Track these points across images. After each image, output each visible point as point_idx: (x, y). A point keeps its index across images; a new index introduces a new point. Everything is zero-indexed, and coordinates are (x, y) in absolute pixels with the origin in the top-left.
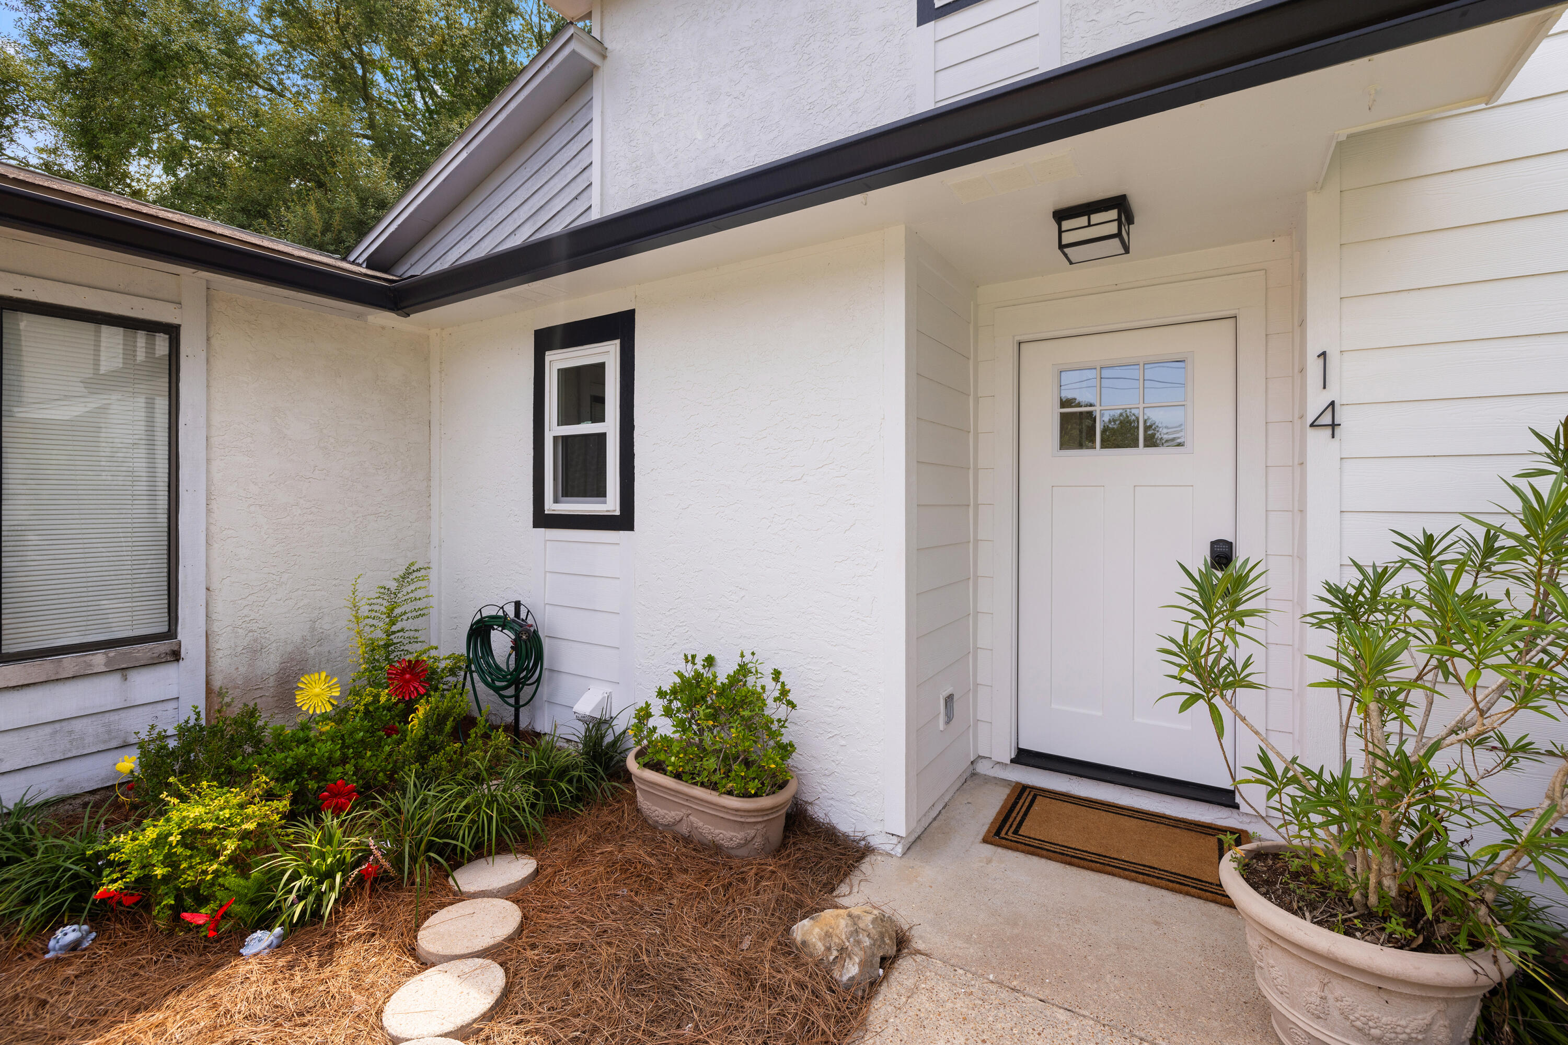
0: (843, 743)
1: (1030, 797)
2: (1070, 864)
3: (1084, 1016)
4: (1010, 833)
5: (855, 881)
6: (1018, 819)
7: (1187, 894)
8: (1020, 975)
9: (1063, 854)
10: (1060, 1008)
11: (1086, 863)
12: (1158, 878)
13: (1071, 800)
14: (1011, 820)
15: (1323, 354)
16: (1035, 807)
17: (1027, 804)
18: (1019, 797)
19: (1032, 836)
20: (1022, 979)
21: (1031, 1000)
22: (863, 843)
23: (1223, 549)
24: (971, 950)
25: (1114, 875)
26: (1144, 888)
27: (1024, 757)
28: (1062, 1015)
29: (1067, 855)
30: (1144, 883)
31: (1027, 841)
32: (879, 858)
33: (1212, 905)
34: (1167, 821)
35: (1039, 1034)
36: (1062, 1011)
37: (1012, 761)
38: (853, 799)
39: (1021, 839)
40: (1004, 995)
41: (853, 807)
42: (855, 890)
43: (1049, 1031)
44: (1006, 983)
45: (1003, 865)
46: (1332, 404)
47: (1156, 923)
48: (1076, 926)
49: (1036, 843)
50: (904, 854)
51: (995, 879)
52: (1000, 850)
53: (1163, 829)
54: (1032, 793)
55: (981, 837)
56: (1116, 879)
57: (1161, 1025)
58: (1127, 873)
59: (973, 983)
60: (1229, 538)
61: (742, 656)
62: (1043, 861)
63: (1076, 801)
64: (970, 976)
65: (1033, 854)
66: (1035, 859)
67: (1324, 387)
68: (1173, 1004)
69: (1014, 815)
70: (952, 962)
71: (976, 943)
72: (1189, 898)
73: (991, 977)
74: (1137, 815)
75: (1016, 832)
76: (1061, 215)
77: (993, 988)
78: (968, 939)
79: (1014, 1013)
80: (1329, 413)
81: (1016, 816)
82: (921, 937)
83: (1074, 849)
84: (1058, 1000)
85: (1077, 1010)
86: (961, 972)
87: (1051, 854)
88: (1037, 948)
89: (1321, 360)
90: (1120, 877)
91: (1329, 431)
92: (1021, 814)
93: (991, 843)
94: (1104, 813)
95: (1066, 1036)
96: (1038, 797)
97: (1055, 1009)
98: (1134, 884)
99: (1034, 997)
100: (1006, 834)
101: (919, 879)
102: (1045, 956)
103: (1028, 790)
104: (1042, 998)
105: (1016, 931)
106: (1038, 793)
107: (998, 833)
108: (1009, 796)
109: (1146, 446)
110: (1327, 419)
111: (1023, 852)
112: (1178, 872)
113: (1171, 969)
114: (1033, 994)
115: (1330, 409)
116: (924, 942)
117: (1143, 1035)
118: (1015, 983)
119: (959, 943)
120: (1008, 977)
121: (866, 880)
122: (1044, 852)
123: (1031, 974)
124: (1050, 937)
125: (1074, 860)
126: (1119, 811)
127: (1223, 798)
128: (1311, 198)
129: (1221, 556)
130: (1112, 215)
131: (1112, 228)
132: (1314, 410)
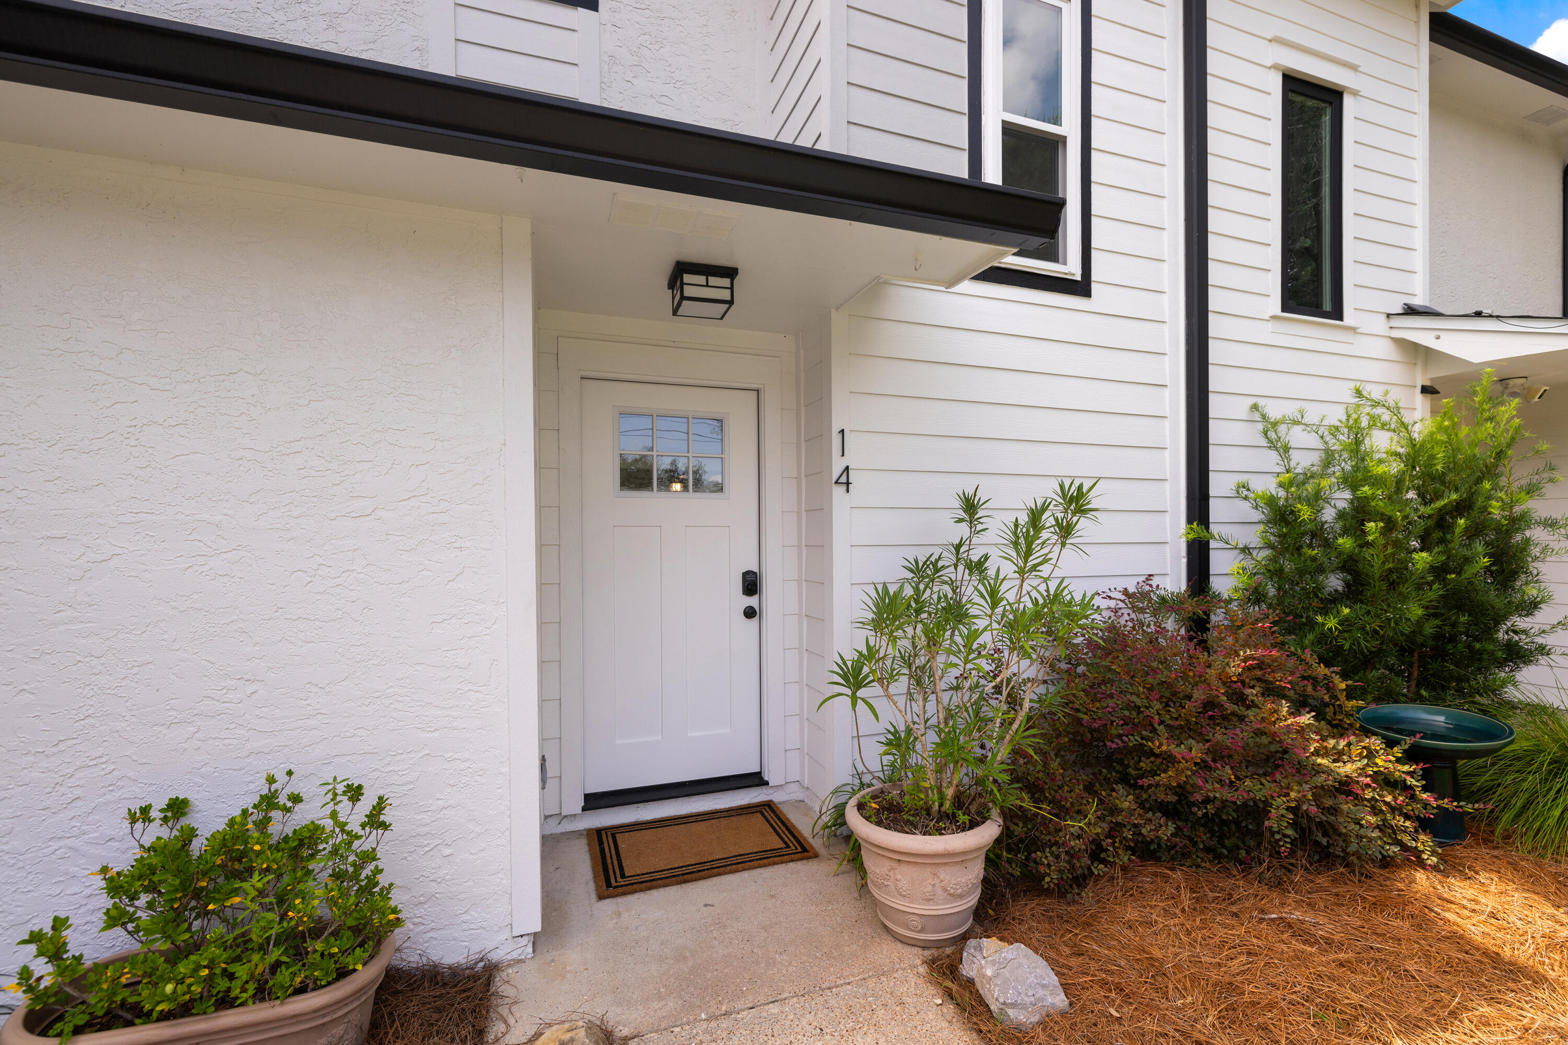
0: (449, 851)
1: (610, 839)
2: (685, 882)
3: (785, 999)
4: (619, 879)
5: (504, 1011)
6: (616, 863)
7: (775, 863)
8: (723, 999)
9: (674, 876)
10: (768, 1004)
11: (696, 875)
12: (750, 861)
13: (644, 826)
14: (610, 866)
15: (843, 431)
16: (622, 846)
17: (612, 846)
18: (601, 842)
19: (639, 872)
20: (726, 1001)
21: (745, 1013)
22: (481, 964)
23: (749, 578)
24: (671, 1004)
25: (720, 874)
26: (745, 874)
27: (594, 801)
28: (774, 1009)
29: (678, 875)
30: (744, 870)
31: (639, 879)
32: (510, 971)
33: (791, 864)
34: (722, 814)
35: (773, 1036)
36: (771, 1005)
37: (584, 809)
38: (466, 917)
39: (633, 880)
40: (725, 1023)
41: (465, 926)
42: (511, 1021)
43: (776, 1028)
44: (718, 1013)
45: (633, 912)
46: (847, 468)
47: (773, 896)
48: (728, 931)
49: (647, 877)
50: (534, 951)
51: (637, 929)
52: (620, 900)
53: (724, 822)
54: (609, 834)
55: (594, 896)
56: (723, 877)
57: (832, 970)
58: (729, 868)
59: (695, 1031)
60: (756, 570)
61: (271, 780)
62: (662, 891)
63: (648, 826)
64: (687, 1027)
65: (650, 889)
66: (654, 893)
67: (843, 455)
68: (825, 950)
69: (609, 861)
70: (663, 1026)
71: (669, 996)
72: (776, 867)
73: (703, 1016)
74: (700, 818)
75: (623, 876)
76: (682, 269)
77: (713, 1024)
78: (660, 997)
79: (744, 1033)
80: (845, 475)
81: (612, 861)
82: (618, 1023)
83: (679, 868)
84: (762, 999)
85: (780, 997)
86: (677, 1030)
87: (666, 881)
88: (716, 967)
89: (840, 436)
90: (725, 873)
91: (844, 488)
92: (614, 857)
93: (609, 897)
94: (676, 827)
95: (789, 1023)
96: (618, 836)
97: (766, 1007)
98: (738, 875)
99: (744, 1010)
100: (616, 881)
101: (568, 969)
102: (726, 970)
103: (603, 833)
104: (751, 1005)
105: (690, 964)
106: (614, 831)
107: (609, 884)
108: (589, 845)
109: (694, 491)
110: (843, 479)
111: (641, 890)
112: (758, 850)
113: (806, 925)
114: (743, 1007)
115: (845, 473)
116: (624, 1026)
117: (827, 985)
118: (724, 1008)
119: (656, 1005)
120: (715, 1007)
121: (516, 1002)
122: (660, 882)
123: (730, 992)
124: (717, 952)
125: (686, 877)
126: (686, 820)
127: (755, 780)
128: (834, 314)
129: (751, 584)
130: (726, 282)
131: (726, 295)
132: (837, 470)
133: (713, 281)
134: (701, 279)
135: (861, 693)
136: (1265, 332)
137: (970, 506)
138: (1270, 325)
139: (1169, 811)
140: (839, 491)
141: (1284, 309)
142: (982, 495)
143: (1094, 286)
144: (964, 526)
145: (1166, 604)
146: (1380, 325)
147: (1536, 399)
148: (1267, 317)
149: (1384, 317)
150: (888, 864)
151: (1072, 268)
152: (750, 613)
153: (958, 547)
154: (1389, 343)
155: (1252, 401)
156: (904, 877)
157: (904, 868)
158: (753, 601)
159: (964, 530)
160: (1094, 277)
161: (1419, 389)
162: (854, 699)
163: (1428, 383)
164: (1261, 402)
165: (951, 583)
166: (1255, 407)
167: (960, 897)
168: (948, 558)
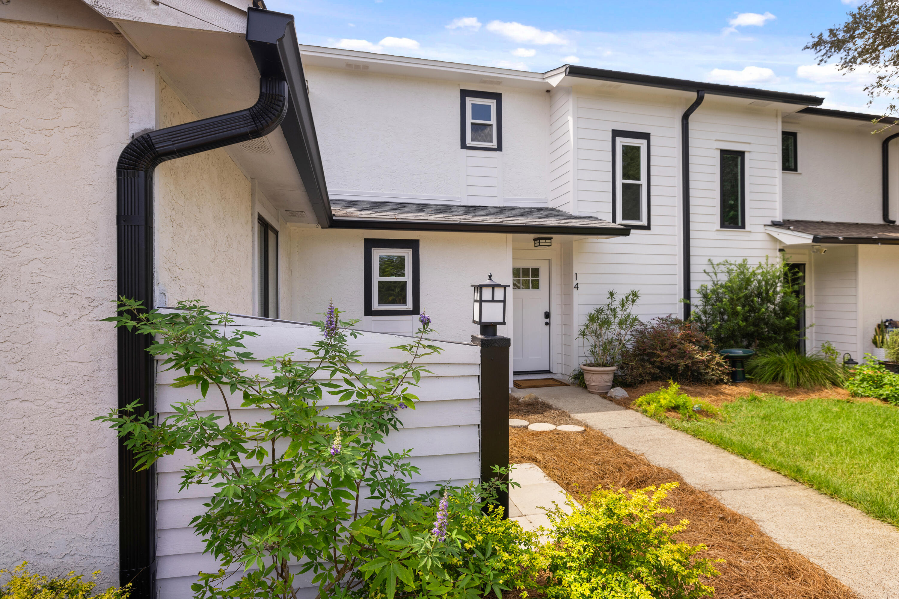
2: (537, 387)
6: (518, 385)
7: (559, 386)
9: (535, 387)
15: (576, 273)
30: (551, 386)
33: (563, 386)
46: (577, 283)
49: (528, 386)
58: (547, 386)
60: (549, 311)
67: (576, 280)
80: (577, 285)
89: (575, 275)
96: (515, 381)
109: (531, 289)
110: (576, 287)
112: (553, 384)
122: (531, 387)
127: (548, 372)
128: (574, 242)
129: (547, 315)
130: (550, 241)
131: (549, 244)
132: (574, 284)
133: (547, 241)
134: (544, 241)
135: (585, 337)
136: (714, 235)
137: (612, 294)
138: (716, 232)
139: (658, 367)
140: (575, 290)
141: (721, 227)
142: (615, 291)
143: (651, 226)
144: (610, 299)
145: (676, 322)
146: (762, 229)
147: (823, 253)
148: (715, 230)
149: (763, 226)
150: (590, 375)
151: (644, 222)
152: (547, 324)
153: (608, 305)
154: (766, 235)
155: (709, 258)
156: (595, 377)
157: (594, 375)
158: (547, 320)
159: (610, 300)
160: (651, 224)
161: (778, 250)
162: (584, 338)
163: (782, 248)
164: (711, 258)
165: (606, 315)
166: (709, 260)
167: (607, 382)
168: (606, 308)
